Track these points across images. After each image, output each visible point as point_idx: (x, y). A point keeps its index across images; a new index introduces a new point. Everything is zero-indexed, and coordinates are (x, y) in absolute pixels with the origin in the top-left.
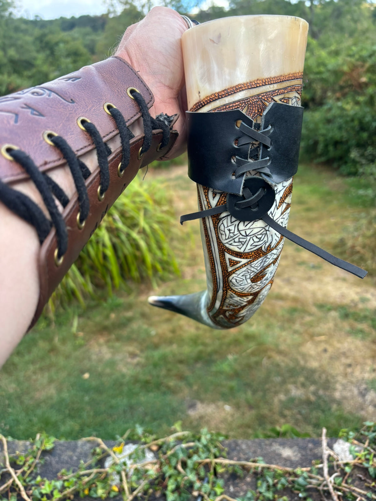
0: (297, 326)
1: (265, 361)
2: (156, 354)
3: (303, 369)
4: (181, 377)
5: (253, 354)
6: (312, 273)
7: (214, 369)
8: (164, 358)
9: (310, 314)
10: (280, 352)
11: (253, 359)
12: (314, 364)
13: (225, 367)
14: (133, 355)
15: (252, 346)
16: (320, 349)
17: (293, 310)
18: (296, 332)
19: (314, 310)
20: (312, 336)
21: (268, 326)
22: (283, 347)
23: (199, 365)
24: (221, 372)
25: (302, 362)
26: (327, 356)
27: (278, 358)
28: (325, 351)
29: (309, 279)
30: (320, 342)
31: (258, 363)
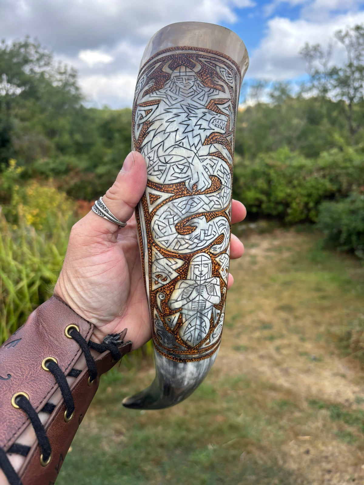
0: (284, 422)
1: (243, 456)
2: (141, 435)
3: (280, 469)
4: (158, 463)
5: (233, 446)
6: (312, 365)
7: (192, 457)
8: (146, 440)
9: (301, 411)
10: (261, 448)
11: (233, 452)
12: (292, 466)
13: (202, 457)
14: (119, 433)
15: (233, 438)
16: (302, 450)
17: (283, 404)
18: (281, 428)
19: (305, 405)
20: (297, 434)
21: (256, 418)
22: (265, 443)
23: (178, 452)
24: (196, 463)
25: (281, 462)
26: (307, 458)
27: (257, 454)
28: (307, 452)
29: (307, 371)
30: (305, 442)
31: (235, 457)
